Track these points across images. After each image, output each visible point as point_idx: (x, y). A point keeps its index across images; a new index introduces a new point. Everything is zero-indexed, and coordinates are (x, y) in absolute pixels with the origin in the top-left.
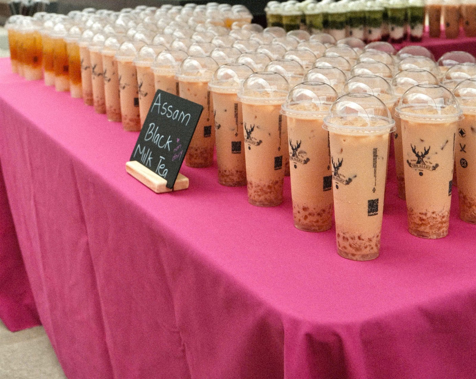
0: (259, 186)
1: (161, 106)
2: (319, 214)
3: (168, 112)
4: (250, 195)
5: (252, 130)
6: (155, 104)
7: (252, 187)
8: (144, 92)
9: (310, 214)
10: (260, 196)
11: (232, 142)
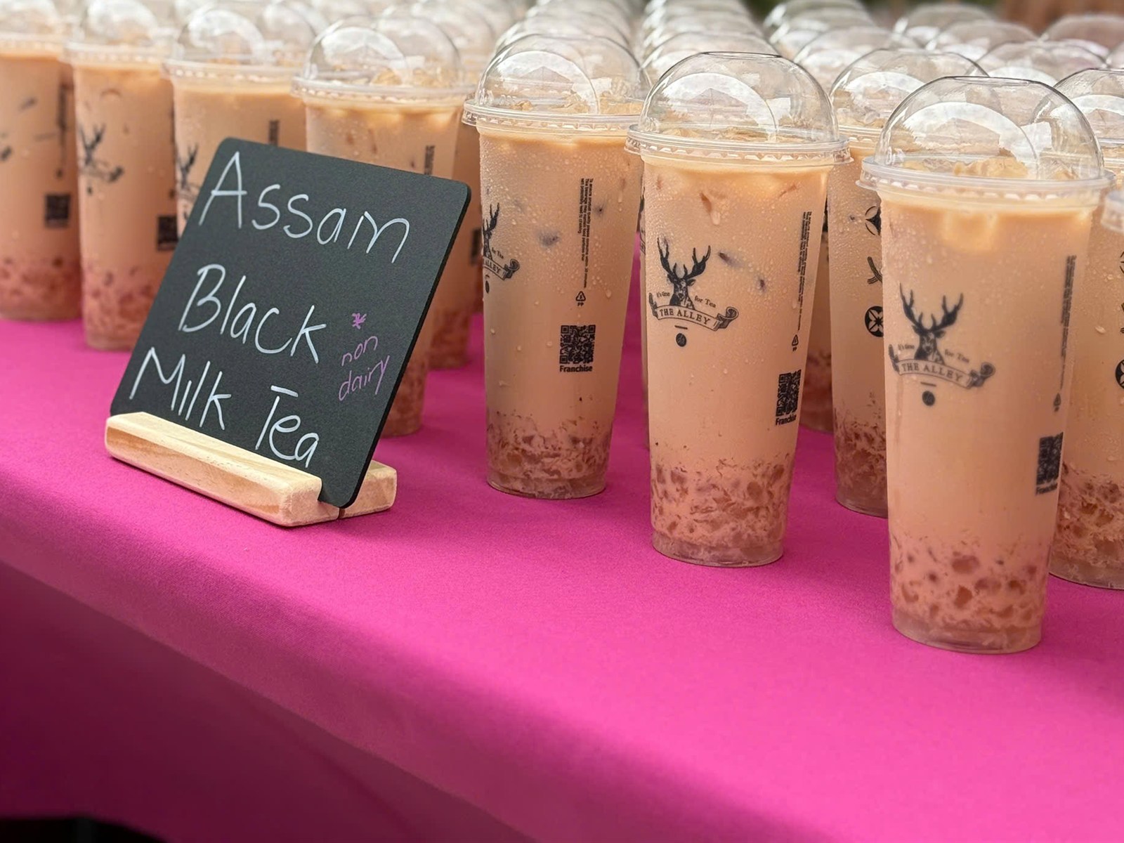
0: (714, 486)
1: (250, 201)
2: (1013, 584)
3: (287, 218)
4: (669, 522)
5: (699, 268)
6: (215, 193)
7: (685, 491)
8: (106, 164)
9: (981, 585)
10: (715, 525)
11: (564, 329)
